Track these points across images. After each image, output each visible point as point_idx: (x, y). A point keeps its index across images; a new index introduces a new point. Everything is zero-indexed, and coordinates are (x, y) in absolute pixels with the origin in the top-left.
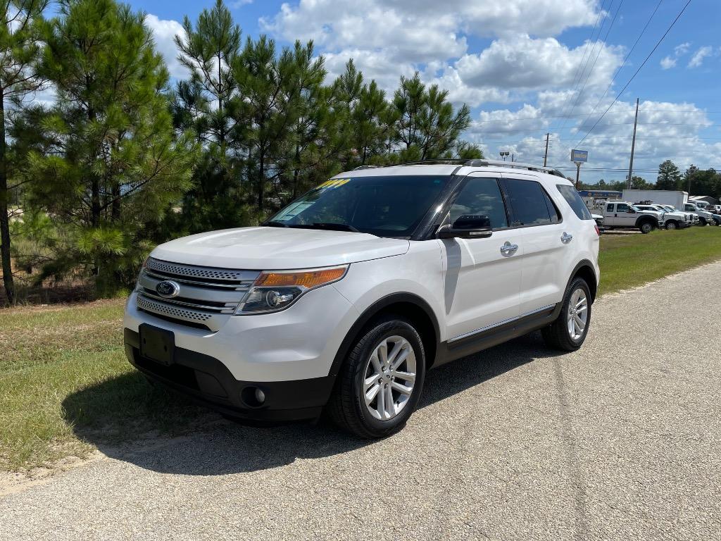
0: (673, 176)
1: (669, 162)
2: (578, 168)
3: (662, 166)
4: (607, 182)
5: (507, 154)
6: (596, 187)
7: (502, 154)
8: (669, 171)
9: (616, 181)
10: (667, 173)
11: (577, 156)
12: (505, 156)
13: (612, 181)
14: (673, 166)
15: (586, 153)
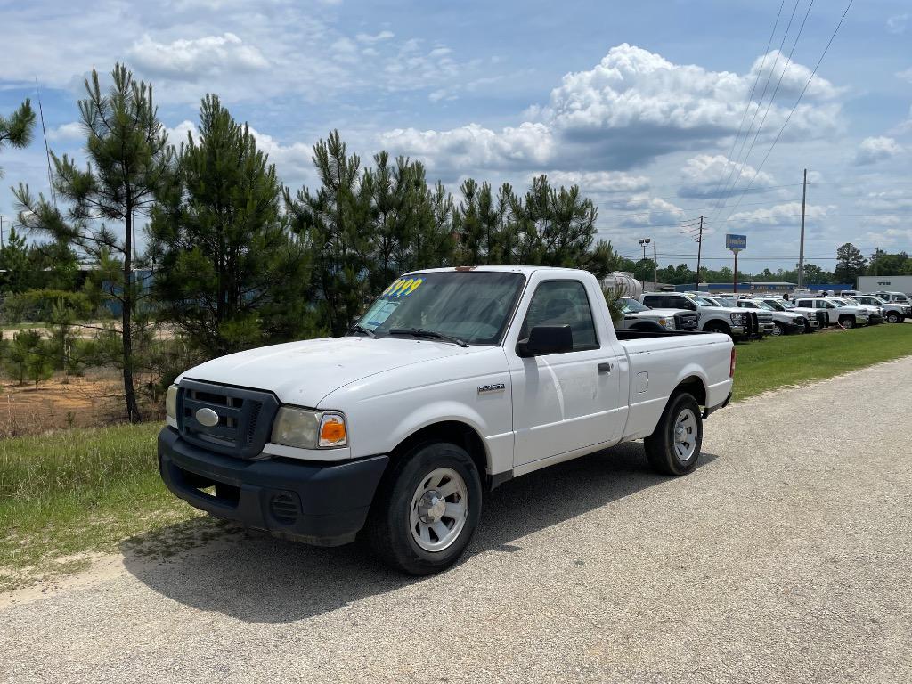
0: (855, 261)
1: (848, 246)
2: (736, 256)
3: (841, 250)
4: (774, 271)
5: (648, 242)
6: (761, 278)
7: (641, 242)
8: (850, 255)
9: (784, 270)
10: (847, 259)
11: (735, 242)
12: (644, 244)
13: (781, 270)
14: (855, 250)
15: (744, 238)
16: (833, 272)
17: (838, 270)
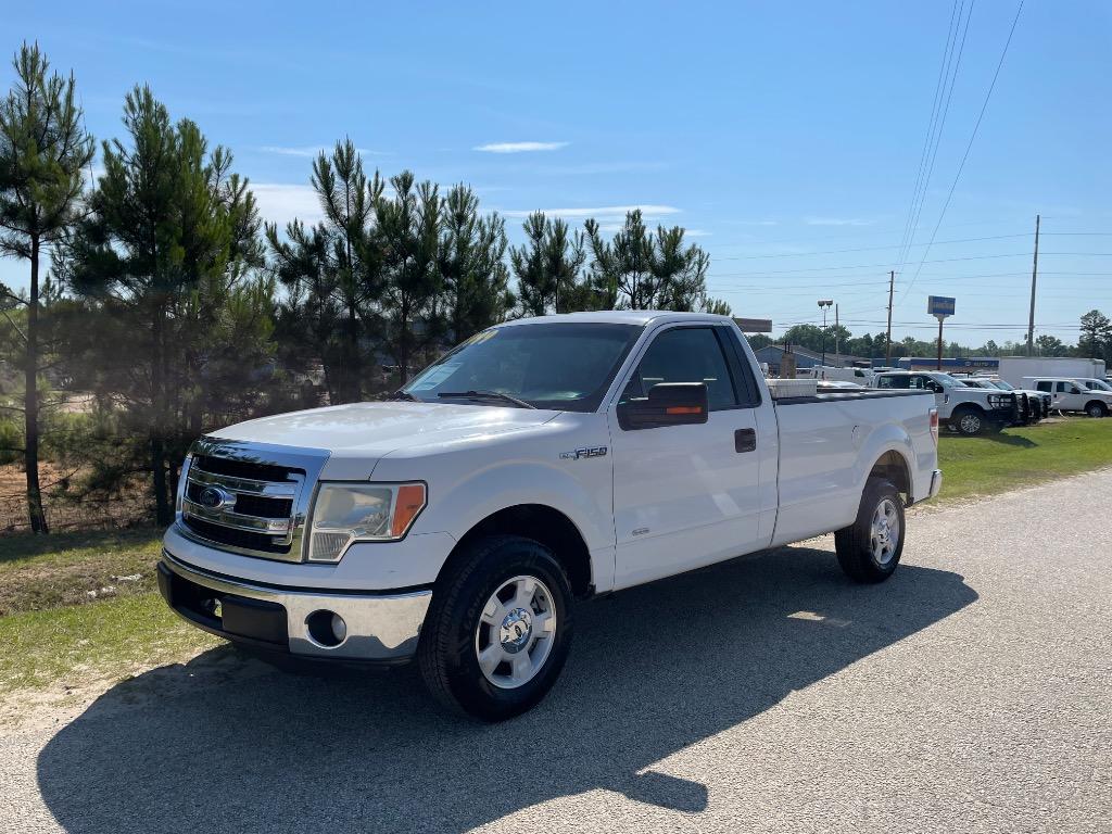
0: (1104, 334)
1: (1095, 313)
2: (941, 324)
3: (1085, 318)
4: (1000, 344)
5: (830, 304)
6: (983, 352)
7: (821, 304)
8: (1097, 326)
9: (1014, 343)
10: (1093, 330)
11: (939, 305)
12: (826, 306)
13: (1009, 343)
14: (1103, 319)
15: (952, 301)
16: (1076, 346)
17: (1082, 344)
